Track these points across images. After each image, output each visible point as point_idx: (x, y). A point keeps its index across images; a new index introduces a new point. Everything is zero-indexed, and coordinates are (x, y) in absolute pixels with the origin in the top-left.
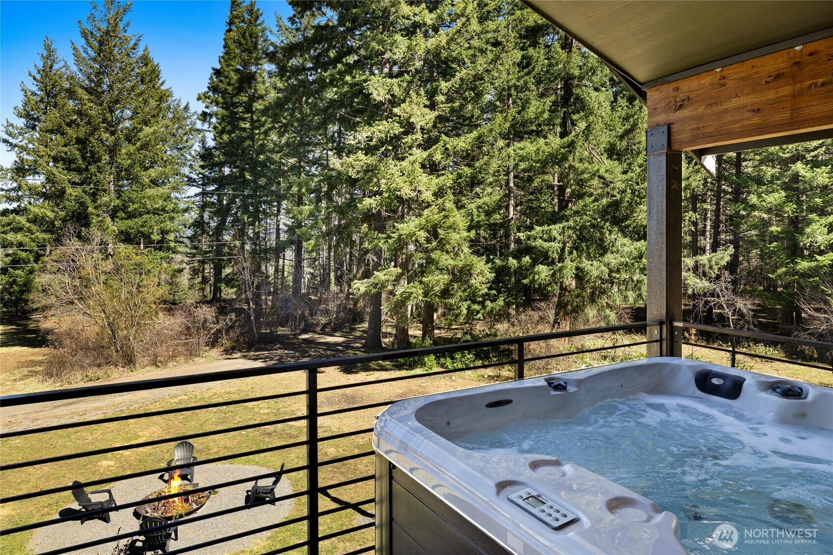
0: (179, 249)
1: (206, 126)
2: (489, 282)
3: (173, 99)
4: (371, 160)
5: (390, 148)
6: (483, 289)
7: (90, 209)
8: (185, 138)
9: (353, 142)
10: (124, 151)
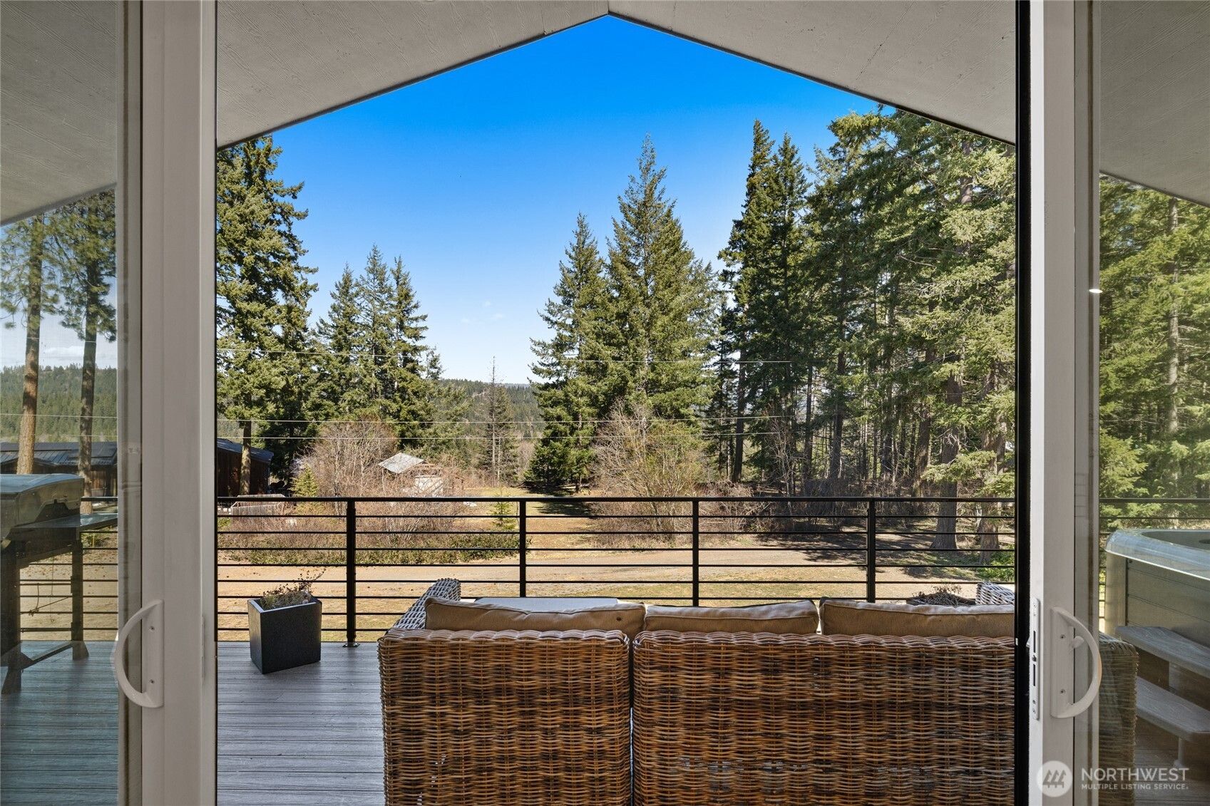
0: (699, 424)
1: (727, 287)
2: (1136, 475)
3: (695, 260)
4: (952, 316)
5: (978, 298)
6: (1126, 485)
7: (630, 383)
8: (706, 302)
9: (927, 296)
10: (659, 323)
